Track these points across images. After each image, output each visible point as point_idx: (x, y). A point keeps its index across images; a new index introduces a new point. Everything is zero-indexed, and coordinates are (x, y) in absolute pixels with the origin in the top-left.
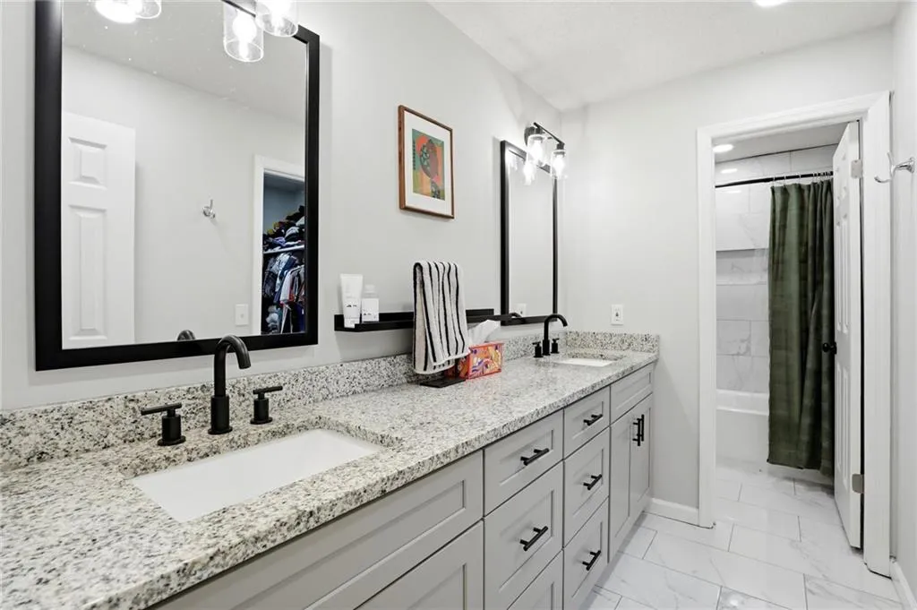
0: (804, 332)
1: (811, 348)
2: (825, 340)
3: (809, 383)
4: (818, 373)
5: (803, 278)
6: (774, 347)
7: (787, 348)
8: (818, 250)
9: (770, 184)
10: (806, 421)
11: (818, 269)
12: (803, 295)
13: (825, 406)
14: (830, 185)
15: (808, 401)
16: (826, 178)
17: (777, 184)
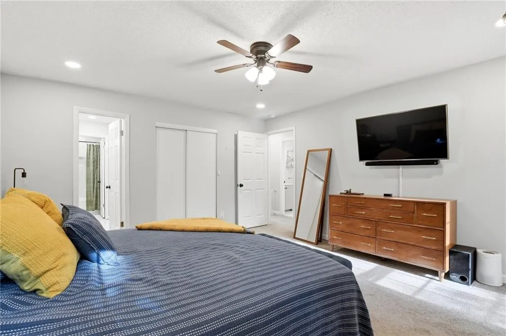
0: (94, 179)
1: (95, 182)
2: (98, 180)
3: (95, 191)
4: (97, 188)
5: (94, 166)
6: (87, 183)
7: (90, 183)
8: (97, 160)
9: (86, 143)
10: (95, 199)
11: (97, 164)
12: (94, 170)
13: (98, 195)
14: (99, 146)
15: (95, 195)
16: (98, 144)
17: (89, 143)
